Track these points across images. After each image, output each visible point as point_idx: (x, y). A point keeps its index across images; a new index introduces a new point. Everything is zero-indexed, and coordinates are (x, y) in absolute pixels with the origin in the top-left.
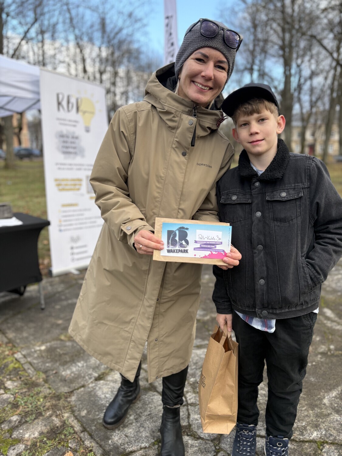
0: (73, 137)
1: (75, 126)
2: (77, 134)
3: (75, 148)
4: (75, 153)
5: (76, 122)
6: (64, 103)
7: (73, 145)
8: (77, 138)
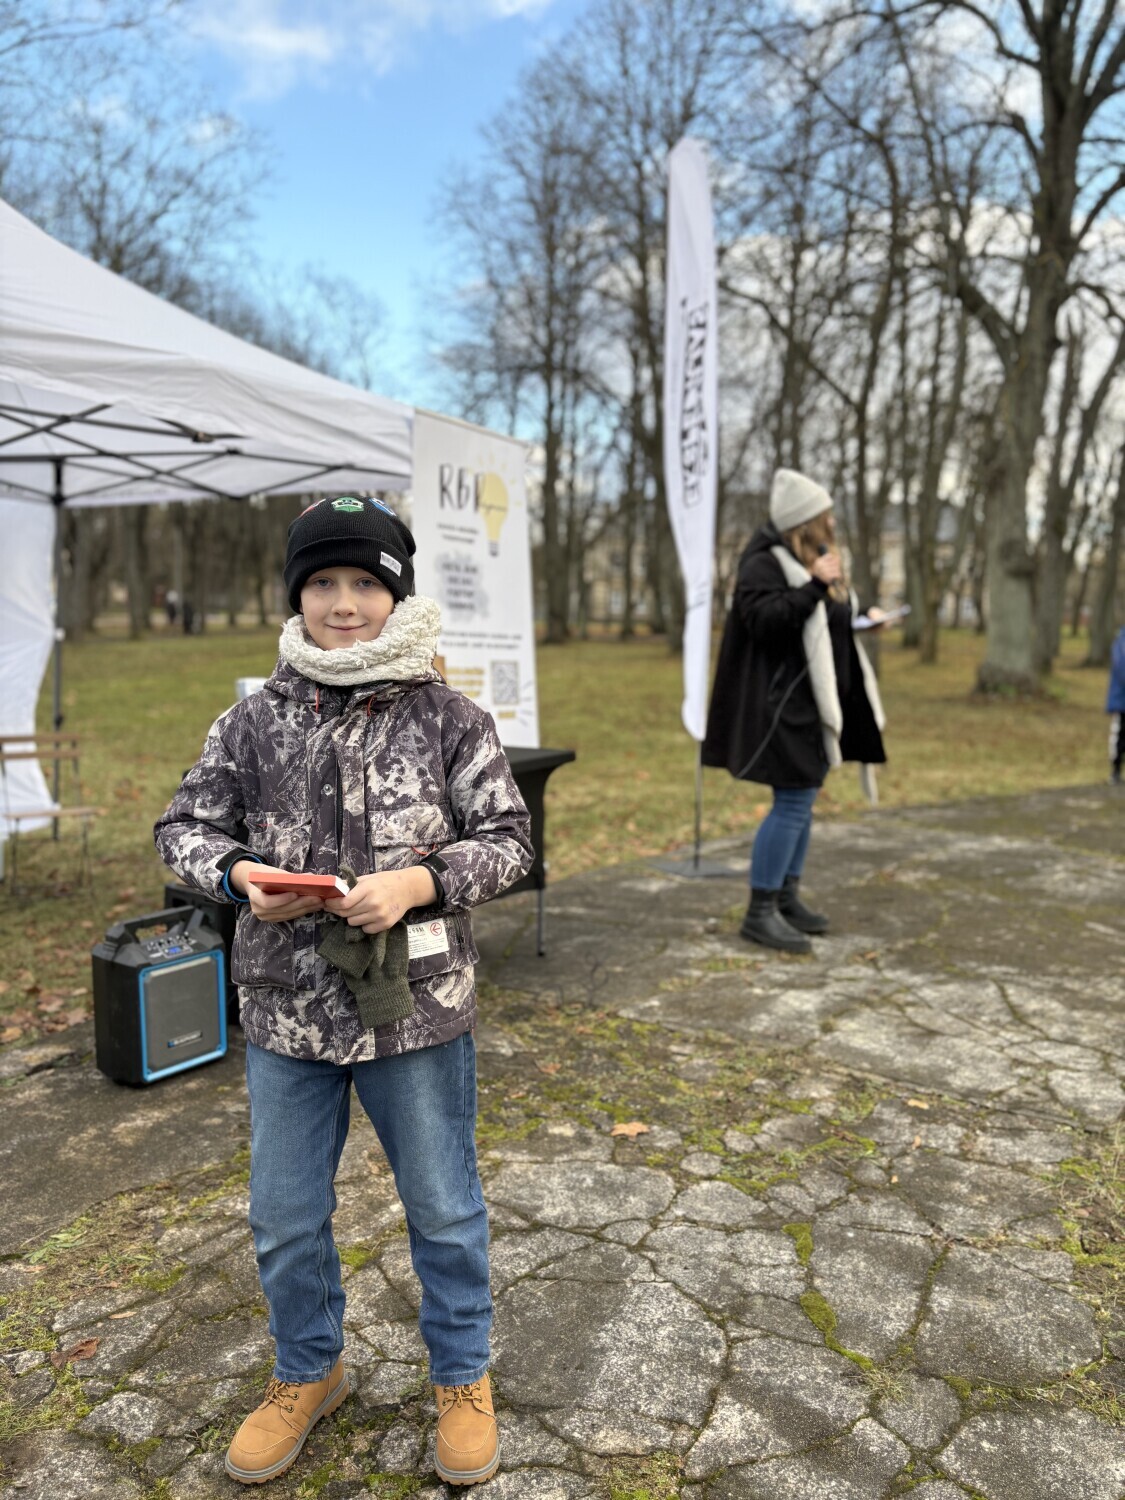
0: (468, 569)
1: (470, 541)
2: (473, 563)
3: (470, 594)
4: (471, 607)
5: (473, 531)
6: (453, 488)
7: (469, 588)
8: (474, 570)
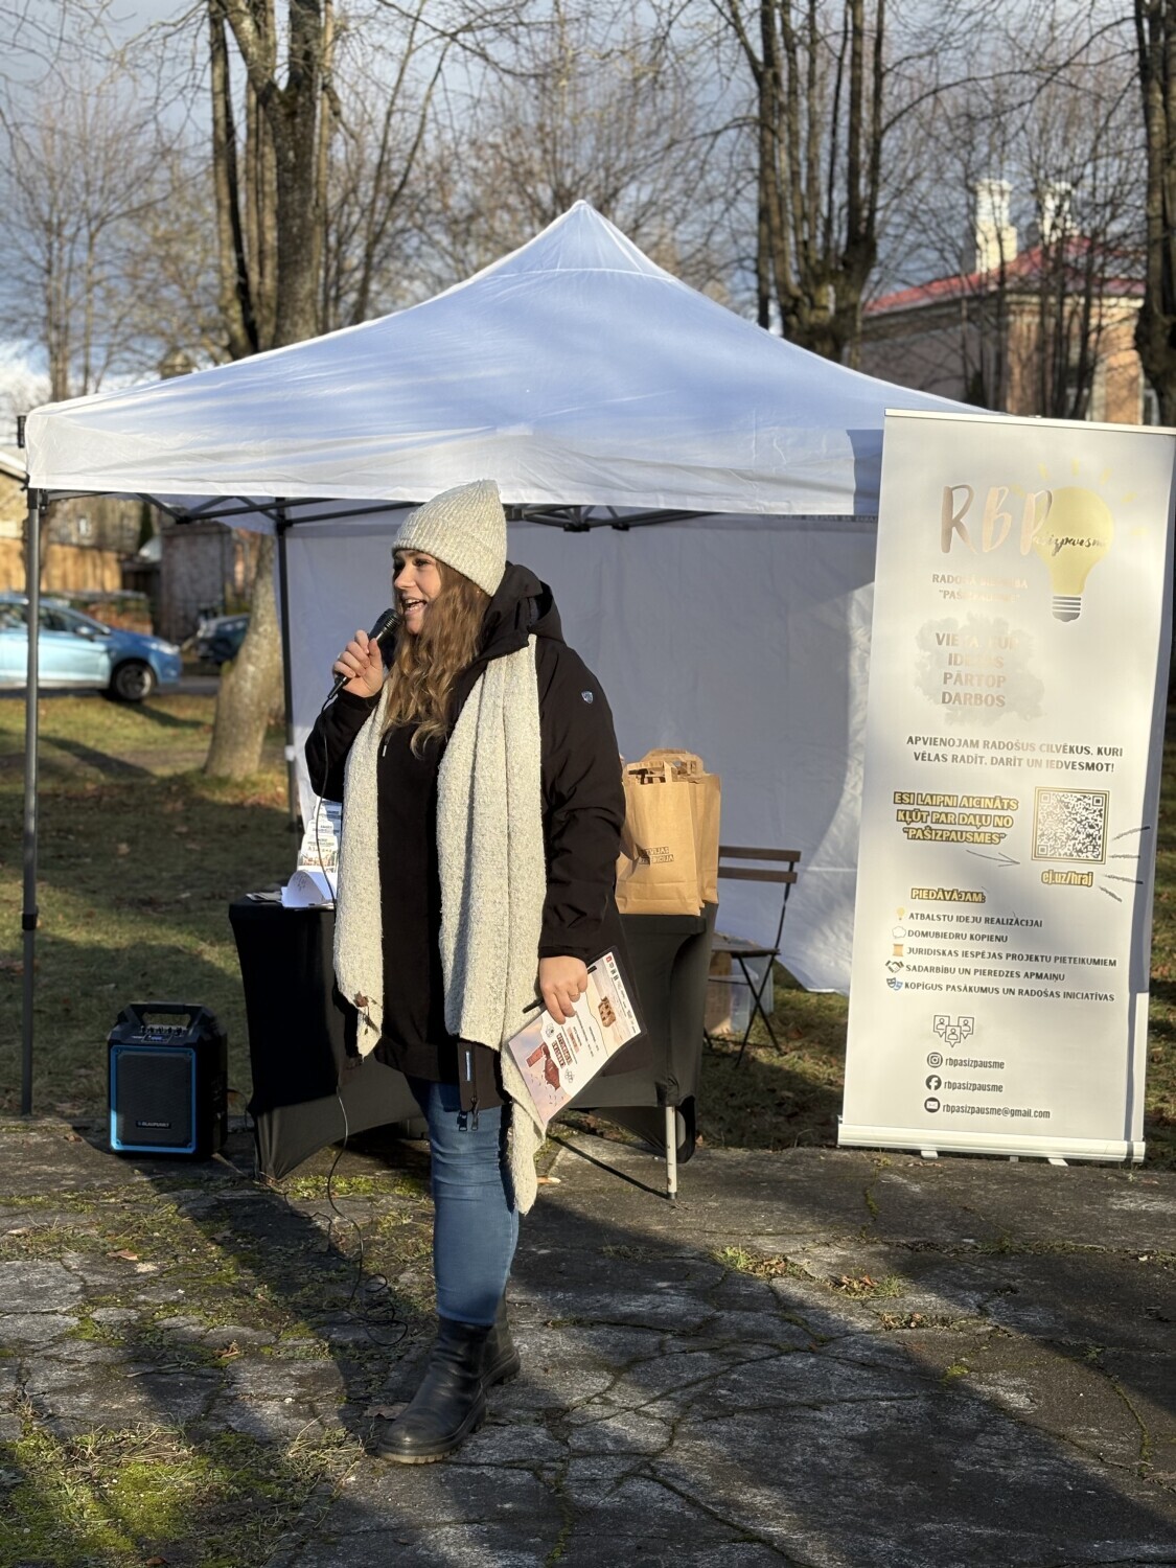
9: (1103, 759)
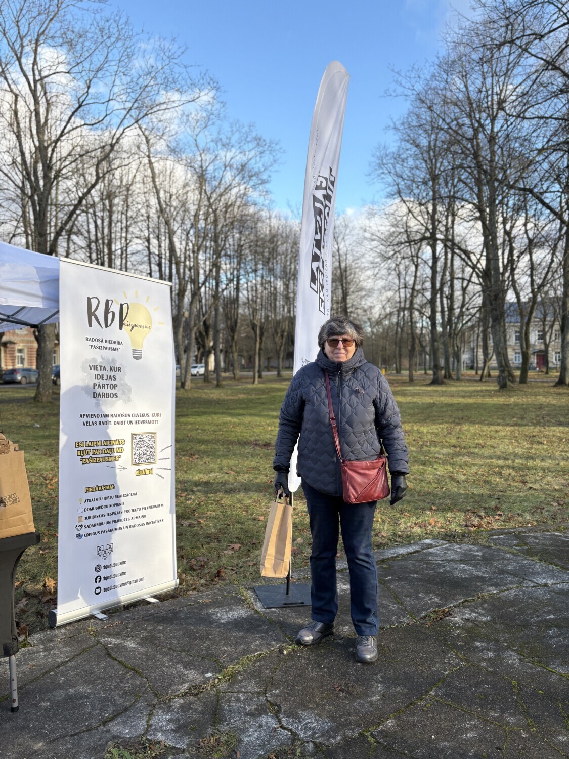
0: (112, 369)
1: (116, 349)
2: (118, 364)
3: (115, 386)
5: (118, 342)
6: (100, 313)
7: (114, 382)
8: (119, 369)
9: (154, 419)
